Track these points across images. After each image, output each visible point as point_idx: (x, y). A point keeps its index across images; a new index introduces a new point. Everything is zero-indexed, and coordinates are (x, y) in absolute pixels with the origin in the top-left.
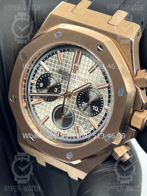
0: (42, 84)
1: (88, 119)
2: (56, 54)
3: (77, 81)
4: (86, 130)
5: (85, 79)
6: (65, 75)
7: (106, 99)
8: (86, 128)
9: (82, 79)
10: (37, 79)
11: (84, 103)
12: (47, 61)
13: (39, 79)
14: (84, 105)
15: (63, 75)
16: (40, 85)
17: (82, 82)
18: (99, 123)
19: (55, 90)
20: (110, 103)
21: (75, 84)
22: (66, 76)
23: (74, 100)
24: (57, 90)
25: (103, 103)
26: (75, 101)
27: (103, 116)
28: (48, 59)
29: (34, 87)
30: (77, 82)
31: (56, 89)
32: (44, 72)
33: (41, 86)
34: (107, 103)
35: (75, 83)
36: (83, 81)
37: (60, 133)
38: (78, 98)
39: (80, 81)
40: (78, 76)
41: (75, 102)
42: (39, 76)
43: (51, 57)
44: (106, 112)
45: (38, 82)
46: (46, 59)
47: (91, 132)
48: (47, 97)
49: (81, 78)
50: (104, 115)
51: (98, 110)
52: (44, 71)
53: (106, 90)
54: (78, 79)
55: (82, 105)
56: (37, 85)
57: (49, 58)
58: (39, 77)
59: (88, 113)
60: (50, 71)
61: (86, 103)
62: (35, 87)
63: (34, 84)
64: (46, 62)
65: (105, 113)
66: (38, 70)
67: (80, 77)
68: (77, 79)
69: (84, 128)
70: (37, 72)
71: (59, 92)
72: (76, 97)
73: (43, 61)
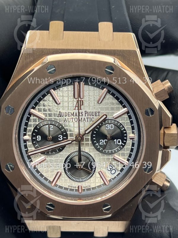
0: (40, 136)
1: (113, 157)
2: (48, 95)
3: (85, 117)
4: (113, 172)
5: (95, 112)
6: (68, 116)
7: (128, 126)
8: (111, 169)
9: (92, 113)
10: (30, 133)
11: (102, 141)
12: (39, 106)
13: (34, 132)
14: (103, 143)
15: (65, 116)
16: (37, 139)
17: (92, 117)
18: (127, 157)
19: (59, 139)
20: (134, 130)
21: (84, 123)
22: (70, 117)
23: (88, 141)
24: (62, 138)
25: (126, 133)
26: (90, 142)
27: (130, 147)
28: (39, 104)
29: (29, 144)
30: (86, 120)
31: (60, 137)
32: (39, 121)
33: (39, 139)
34: (131, 130)
35: (84, 121)
36: (93, 115)
37: (81, 187)
38: (92, 137)
39: (89, 117)
40: (85, 111)
41: (90, 144)
42: (32, 128)
43: (42, 101)
44: (133, 141)
45: (33, 136)
46: (36, 104)
47: (120, 171)
48: (51, 150)
49: (90, 113)
50: (131, 145)
51: (122, 143)
52: (37, 121)
53: (126, 116)
54: (87, 115)
55: (100, 144)
56: (33, 140)
57: (40, 102)
58: (32, 130)
59: (110, 151)
60: (46, 118)
61: (105, 140)
62: (31, 143)
63: (28, 140)
64: (38, 109)
65: (131, 144)
66: (29, 121)
67: (88, 112)
68: (85, 116)
69: (110, 170)
70: (28, 125)
71: (65, 138)
72: (90, 137)
73: (33, 108)
